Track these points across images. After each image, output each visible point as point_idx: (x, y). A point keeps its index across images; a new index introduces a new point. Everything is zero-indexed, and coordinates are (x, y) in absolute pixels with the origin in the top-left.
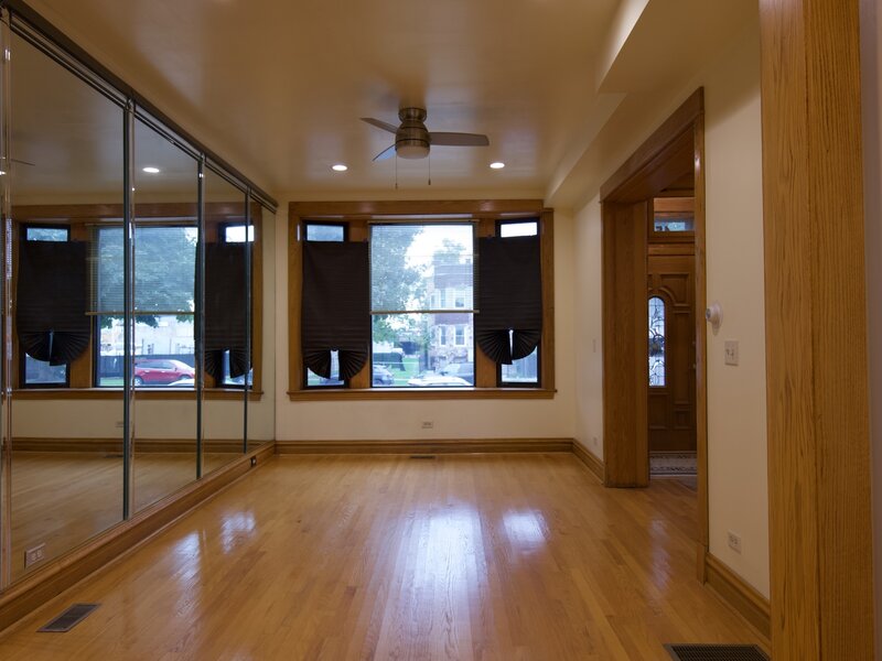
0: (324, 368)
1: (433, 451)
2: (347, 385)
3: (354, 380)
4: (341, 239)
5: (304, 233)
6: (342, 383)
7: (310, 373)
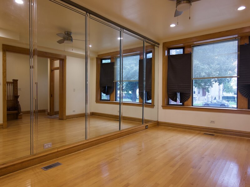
0: (175, 98)
1: (215, 132)
2: (183, 105)
3: (186, 103)
4: (182, 53)
5: (169, 52)
6: (181, 104)
7: (170, 100)
